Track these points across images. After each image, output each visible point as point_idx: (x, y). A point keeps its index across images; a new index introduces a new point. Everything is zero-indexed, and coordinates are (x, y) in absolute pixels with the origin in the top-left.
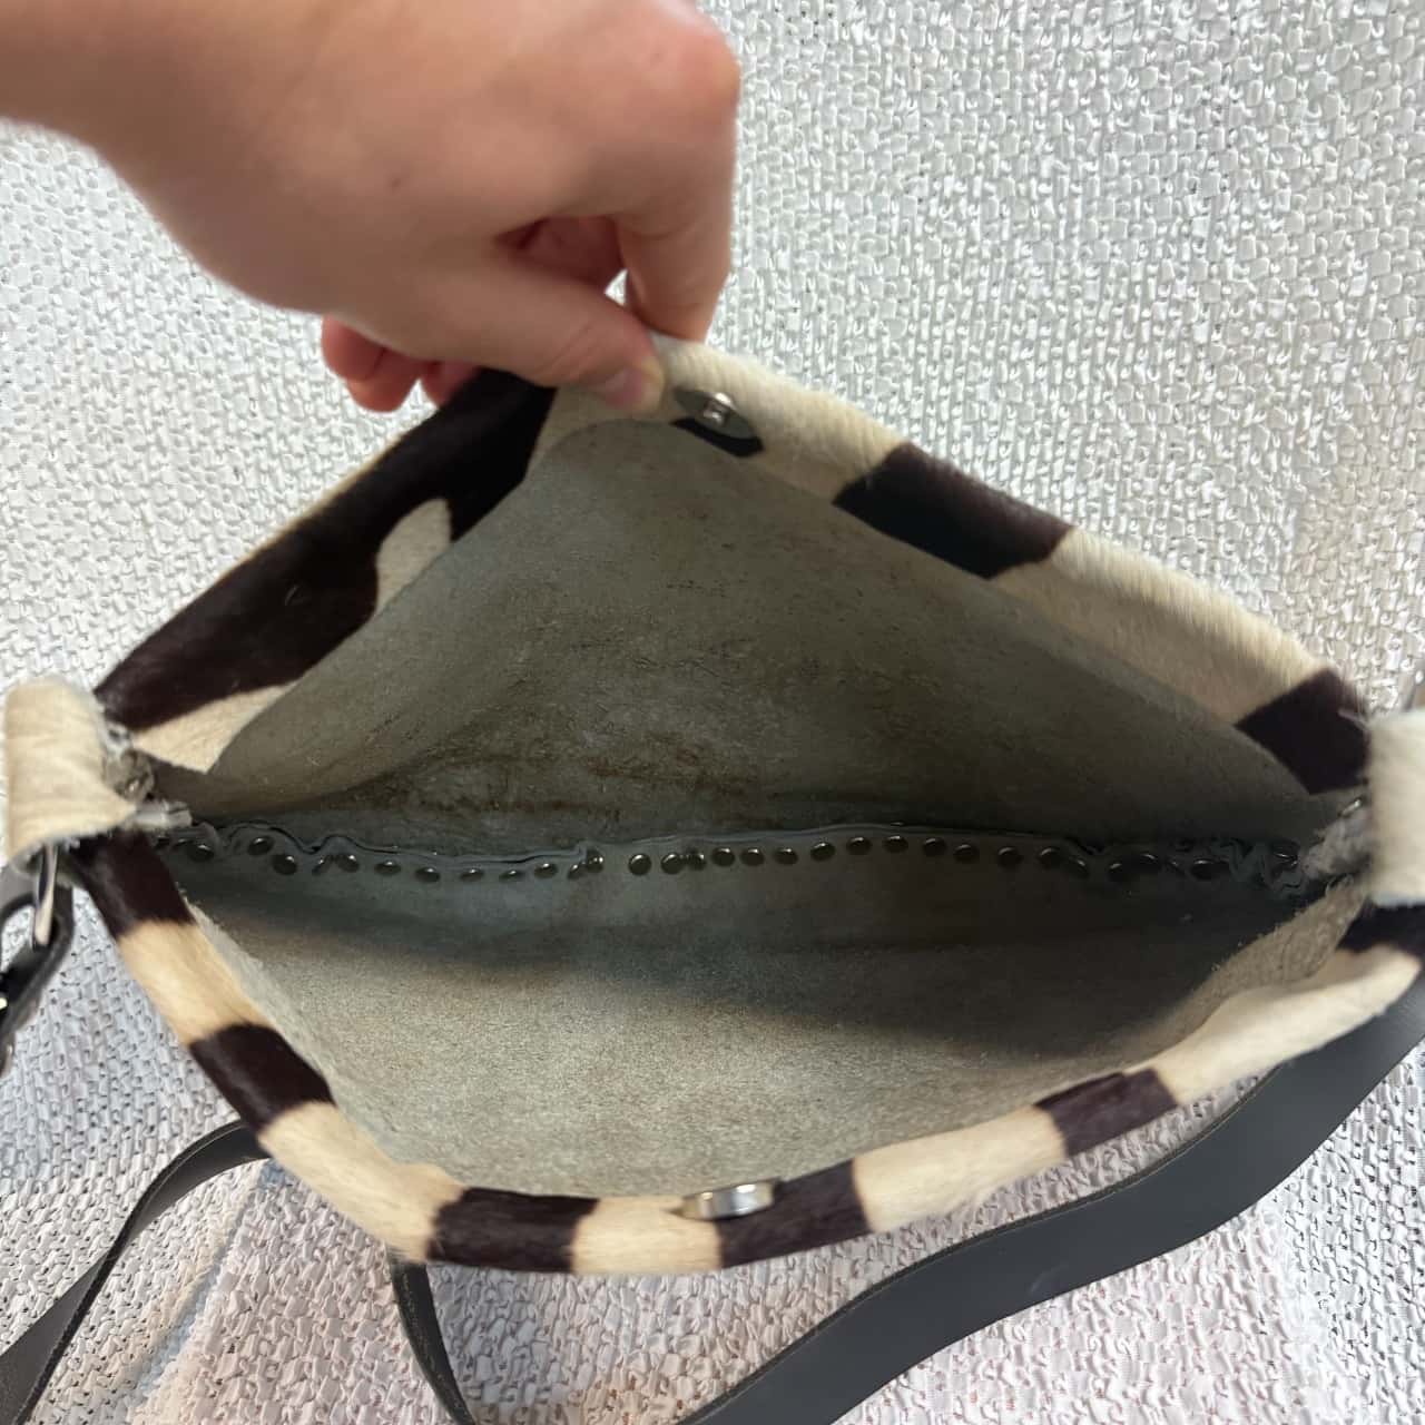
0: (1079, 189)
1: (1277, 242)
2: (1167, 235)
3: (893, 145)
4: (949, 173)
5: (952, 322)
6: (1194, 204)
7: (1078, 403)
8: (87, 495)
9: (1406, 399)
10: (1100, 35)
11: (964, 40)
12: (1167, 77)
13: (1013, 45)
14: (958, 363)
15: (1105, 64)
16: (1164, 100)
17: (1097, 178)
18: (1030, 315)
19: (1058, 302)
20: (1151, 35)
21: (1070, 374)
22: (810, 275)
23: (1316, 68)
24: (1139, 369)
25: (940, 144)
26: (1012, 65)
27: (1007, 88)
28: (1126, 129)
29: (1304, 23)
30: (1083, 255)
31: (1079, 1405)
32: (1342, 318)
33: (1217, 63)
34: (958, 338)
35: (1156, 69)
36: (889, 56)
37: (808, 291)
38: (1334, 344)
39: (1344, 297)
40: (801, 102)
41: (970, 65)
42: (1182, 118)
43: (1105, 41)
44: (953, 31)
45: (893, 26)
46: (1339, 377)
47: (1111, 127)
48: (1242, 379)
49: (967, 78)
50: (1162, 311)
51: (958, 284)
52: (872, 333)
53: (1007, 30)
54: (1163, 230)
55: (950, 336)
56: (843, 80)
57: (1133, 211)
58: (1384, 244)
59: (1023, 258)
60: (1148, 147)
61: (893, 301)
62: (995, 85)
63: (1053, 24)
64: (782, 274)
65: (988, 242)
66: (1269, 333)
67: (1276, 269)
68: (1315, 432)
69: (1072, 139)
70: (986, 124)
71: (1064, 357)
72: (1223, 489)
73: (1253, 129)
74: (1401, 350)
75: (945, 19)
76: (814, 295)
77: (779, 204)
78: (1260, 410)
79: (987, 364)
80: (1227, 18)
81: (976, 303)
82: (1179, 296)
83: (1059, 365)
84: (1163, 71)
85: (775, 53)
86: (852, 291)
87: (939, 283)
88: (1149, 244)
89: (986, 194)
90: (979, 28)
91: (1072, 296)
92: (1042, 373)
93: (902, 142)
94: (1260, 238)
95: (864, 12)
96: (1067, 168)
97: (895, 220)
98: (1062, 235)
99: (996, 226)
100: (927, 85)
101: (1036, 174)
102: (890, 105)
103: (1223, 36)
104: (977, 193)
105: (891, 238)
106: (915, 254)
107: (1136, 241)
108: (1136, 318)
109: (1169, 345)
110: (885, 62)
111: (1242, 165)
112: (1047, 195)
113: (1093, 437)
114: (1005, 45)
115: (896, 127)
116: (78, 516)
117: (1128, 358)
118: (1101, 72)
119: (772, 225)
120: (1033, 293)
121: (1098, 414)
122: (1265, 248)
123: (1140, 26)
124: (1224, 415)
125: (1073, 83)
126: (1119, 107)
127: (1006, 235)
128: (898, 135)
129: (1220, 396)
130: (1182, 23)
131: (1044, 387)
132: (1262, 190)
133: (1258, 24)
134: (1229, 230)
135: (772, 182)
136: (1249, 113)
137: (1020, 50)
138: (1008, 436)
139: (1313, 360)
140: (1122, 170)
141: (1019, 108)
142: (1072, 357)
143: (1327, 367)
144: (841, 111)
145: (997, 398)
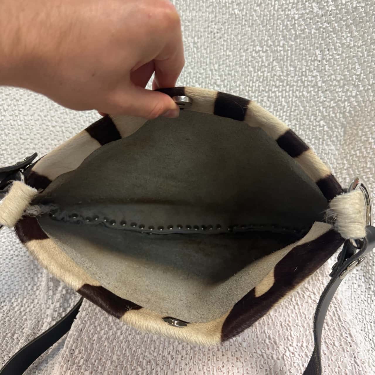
0: (289, 49)
1: (339, 61)
2: (311, 60)
3: (244, 39)
4: (257, 45)
5: (258, 82)
6: (318, 52)
7: (289, 102)
8: (49, 124)
9: (371, 99)
10: (295, 11)
11: (262, 13)
12: (311, 21)
13: (274, 14)
14: (259, 92)
15: (296, 18)
16: (311, 26)
17: (294, 46)
18: (277, 80)
19: (284, 76)
20: (308, 11)
21: (287, 94)
22: (223, 71)
23: (348, 19)
24: (305, 93)
25: (255, 38)
26: (274, 19)
27: (272, 24)
28: (301, 34)
29: (345, 8)
30: (290, 65)
31: (286, 348)
32: (355, 79)
33: (324, 18)
34: (259, 86)
35: (309, 20)
36: (244, 17)
37: (222, 75)
38: (352, 86)
39: (355, 74)
40: (221, 28)
41: (263, 19)
42: (315, 31)
43: (296, 13)
44: (259, 11)
45: (245, 10)
46: (354, 94)
47: (298, 33)
48: (330, 95)
49: (262, 22)
50: (310, 78)
51: (259, 73)
52: (238, 85)
53: (272, 11)
54: (310, 58)
55: (257, 85)
56: (232, 23)
57: (302, 54)
58: (364, 61)
59: (276, 66)
60: (307, 38)
61: (243, 77)
62: (270, 24)
63: (284, 9)
64: (216, 70)
65: (267, 62)
66: (337, 84)
67: (338, 68)
68: (348, 108)
69: (288, 36)
70: (267, 33)
71: (286, 90)
72: (325, 122)
73: (332, 34)
74: (369, 87)
75: (258, 8)
76: (224, 76)
77: (216, 53)
78: (335, 103)
79: (266, 92)
80: (326, 7)
81: (264, 77)
82: (314, 75)
83: (284, 92)
84: (310, 20)
85: (216, 17)
86: (233, 74)
87: (255, 72)
88: (307, 62)
89: (267, 50)
90: (266, 10)
91: (287, 75)
92: (280, 94)
93: (246, 38)
94: (334, 60)
95: (238, 7)
96: (286, 43)
97: (244, 57)
98: (285, 60)
99: (269, 58)
100: (253, 24)
101: (279, 45)
102: (243, 29)
103: (325, 11)
104: (264, 50)
105: (243, 62)
106: (249, 65)
107: (303, 61)
108: (303, 80)
109: (312, 87)
110: (242, 19)
111: (329, 43)
112: (281, 50)
113: (293, 110)
114: (272, 14)
115: (245, 34)
116: (47, 129)
117: (302, 90)
118: (295, 20)
119: (213, 59)
120: (278, 74)
121: (294, 104)
122: (335, 63)
123: (305, 9)
124: (325, 104)
125: (288, 23)
126: (299, 28)
127: (271, 60)
128: (245, 36)
129: (325, 99)
130: (315, 8)
131: (280, 98)
132: (334, 48)
133: (333, 8)
134: (326, 59)
135: (214, 48)
136: (331, 30)
137: (276, 15)
138: (272, 110)
139: (348, 90)
140: (300, 44)
141: (275, 29)
142: (288, 90)
143: (351, 92)
144: (232, 31)
145: (268, 100)
